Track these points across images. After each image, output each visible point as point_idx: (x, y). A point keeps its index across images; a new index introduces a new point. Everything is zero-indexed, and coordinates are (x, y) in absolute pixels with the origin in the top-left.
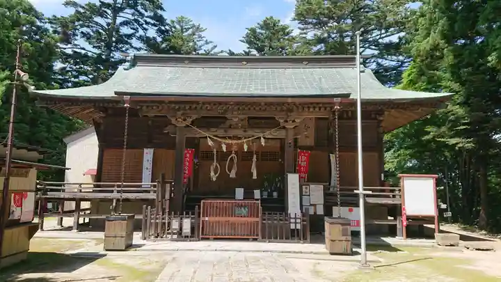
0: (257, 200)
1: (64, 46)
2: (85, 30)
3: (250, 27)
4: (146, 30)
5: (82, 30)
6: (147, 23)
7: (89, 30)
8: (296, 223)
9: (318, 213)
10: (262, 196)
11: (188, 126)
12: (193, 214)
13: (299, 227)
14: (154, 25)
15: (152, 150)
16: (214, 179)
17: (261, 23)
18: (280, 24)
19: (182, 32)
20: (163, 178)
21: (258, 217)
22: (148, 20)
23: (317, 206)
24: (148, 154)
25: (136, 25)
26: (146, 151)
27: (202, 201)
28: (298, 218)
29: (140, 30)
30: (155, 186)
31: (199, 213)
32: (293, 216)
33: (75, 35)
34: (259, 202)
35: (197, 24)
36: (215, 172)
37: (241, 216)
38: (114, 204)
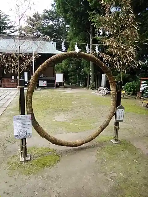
3: (29, 16)
17: (33, 15)
27: (2, 79)
36: (5, 72)
37: (12, 82)
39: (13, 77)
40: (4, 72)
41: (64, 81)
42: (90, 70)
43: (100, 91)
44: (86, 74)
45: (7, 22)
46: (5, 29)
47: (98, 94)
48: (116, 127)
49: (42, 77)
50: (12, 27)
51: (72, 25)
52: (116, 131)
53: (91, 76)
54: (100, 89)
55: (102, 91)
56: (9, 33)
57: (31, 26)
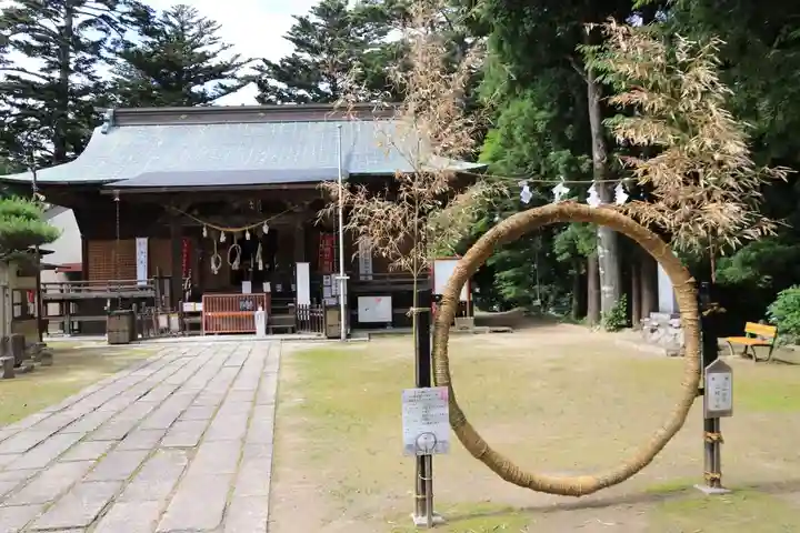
3: (299, 15)
4: (124, 31)
6: (124, 21)
10: (271, 289)
11: (183, 215)
14: (133, 24)
15: (146, 240)
16: (216, 272)
17: (318, 6)
19: (184, 31)
20: (160, 272)
22: (125, 17)
24: (142, 245)
25: (105, 25)
26: (139, 240)
27: (203, 296)
29: (113, 31)
30: (152, 283)
36: (217, 264)
37: (245, 309)
38: (109, 304)
39: (247, 287)
40: (213, 266)
41: (476, 294)
42: (599, 235)
43: (653, 331)
44: (579, 258)
45: (210, 49)
46: (198, 82)
47: (642, 348)
48: (709, 434)
49: (370, 278)
50: (227, 67)
51: (501, 42)
52: (712, 450)
53: (606, 262)
54: (656, 324)
55: (661, 330)
56: (217, 93)
57: (306, 56)
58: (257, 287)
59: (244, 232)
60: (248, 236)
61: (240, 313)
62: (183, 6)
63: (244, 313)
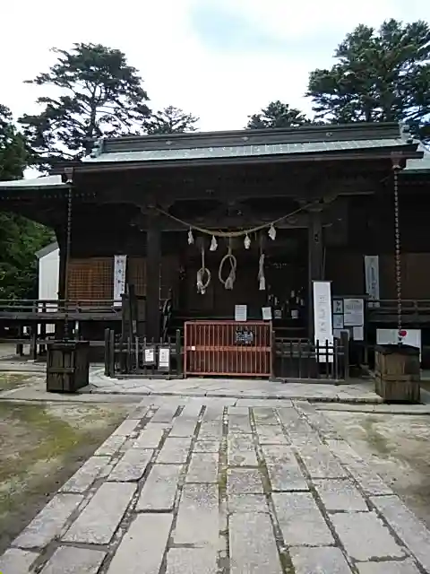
0: (268, 321)
1: (41, 151)
2: (62, 130)
3: (252, 115)
4: (129, 125)
5: (58, 130)
6: (130, 117)
7: (65, 130)
8: (327, 354)
9: (355, 339)
10: (273, 316)
12: (173, 341)
13: (331, 359)
14: (137, 118)
15: (124, 258)
17: (266, 109)
18: (289, 109)
19: (172, 125)
21: (268, 345)
22: (131, 113)
23: (354, 328)
24: (120, 263)
26: (117, 258)
27: (186, 323)
28: (331, 348)
29: (123, 125)
31: (183, 340)
32: (322, 344)
33: (50, 136)
34: (271, 323)
35: (187, 114)
36: (204, 281)
37: (243, 344)
38: (77, 327)
39: (241, 313)
40: (199, 283)
49: (377, 305)
58: (254, 314)
59: (243, 237)
60: (247, 242)
61: (236, 348)
62: (171, 108)
63: (241, 349)
